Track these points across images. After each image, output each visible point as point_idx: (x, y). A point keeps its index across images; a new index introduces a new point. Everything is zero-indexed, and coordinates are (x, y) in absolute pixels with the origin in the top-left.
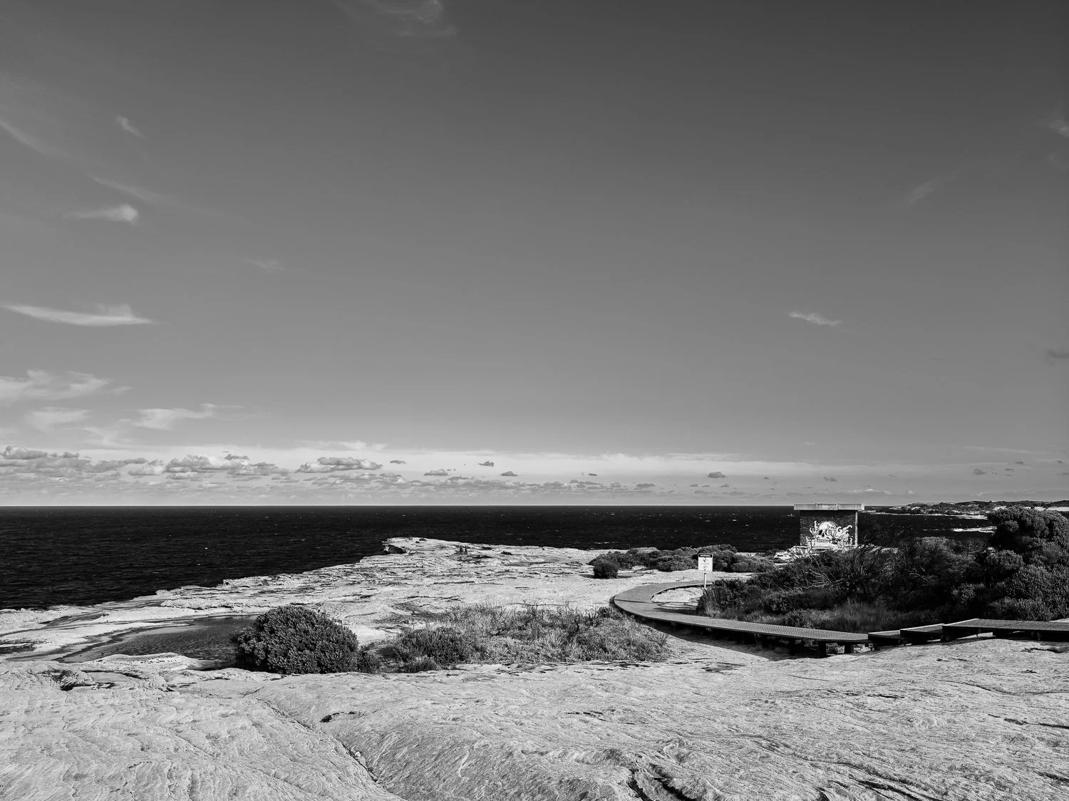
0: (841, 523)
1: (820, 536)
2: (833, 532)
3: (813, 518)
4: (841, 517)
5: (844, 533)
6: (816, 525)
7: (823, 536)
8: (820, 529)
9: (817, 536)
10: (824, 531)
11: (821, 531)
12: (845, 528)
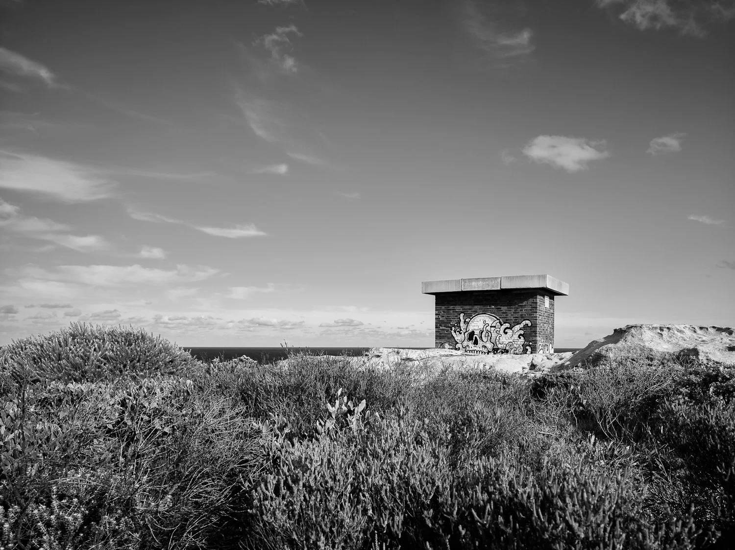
0: (510, 317)
1: (471, 344)
2: (494, 335)
3: (458, 308)
4: (509, 304)
5: (516, 337)
6: (462, 320)
7: (476, 343)
8: (471, 328)
9: (465, 343)
10: (477, 332)
11: (472, 334)
12: (517, 327)
